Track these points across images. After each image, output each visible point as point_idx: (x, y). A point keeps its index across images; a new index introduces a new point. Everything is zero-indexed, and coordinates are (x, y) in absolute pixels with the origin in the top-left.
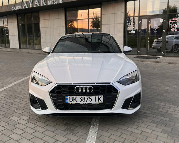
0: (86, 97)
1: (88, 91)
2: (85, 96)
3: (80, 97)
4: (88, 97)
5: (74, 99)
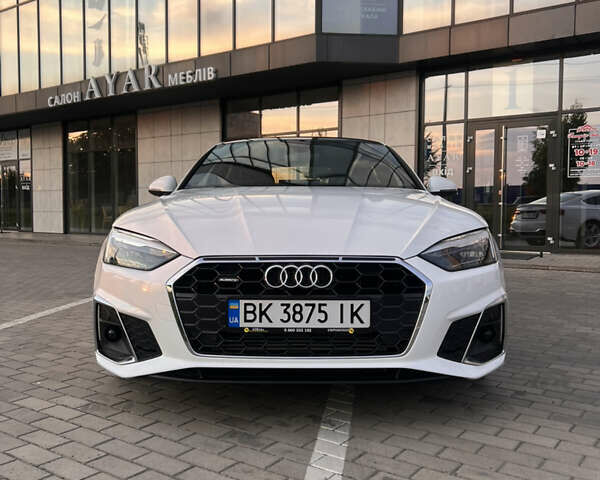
0: (306, 305)
1: (314, 284)
2: (303, 303)
3: (282, 305)
4: (313, 305)
5: (263, 313)
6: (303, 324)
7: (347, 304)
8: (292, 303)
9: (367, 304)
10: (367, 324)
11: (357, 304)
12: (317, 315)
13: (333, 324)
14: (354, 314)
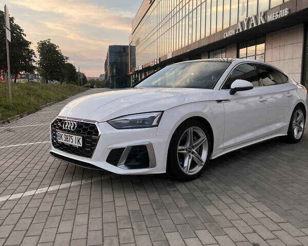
1: (71, 129)
2: (68, 135)
4: (70, 136)
5: (61, 137)
6: (68, 143)
7: (77, 137)
8: (66, 134)
9: (81, 137)
10: (81, 146)
11: (79, 137)
12: (71, 140)
13: (74, 144)
14: (78, 141)
